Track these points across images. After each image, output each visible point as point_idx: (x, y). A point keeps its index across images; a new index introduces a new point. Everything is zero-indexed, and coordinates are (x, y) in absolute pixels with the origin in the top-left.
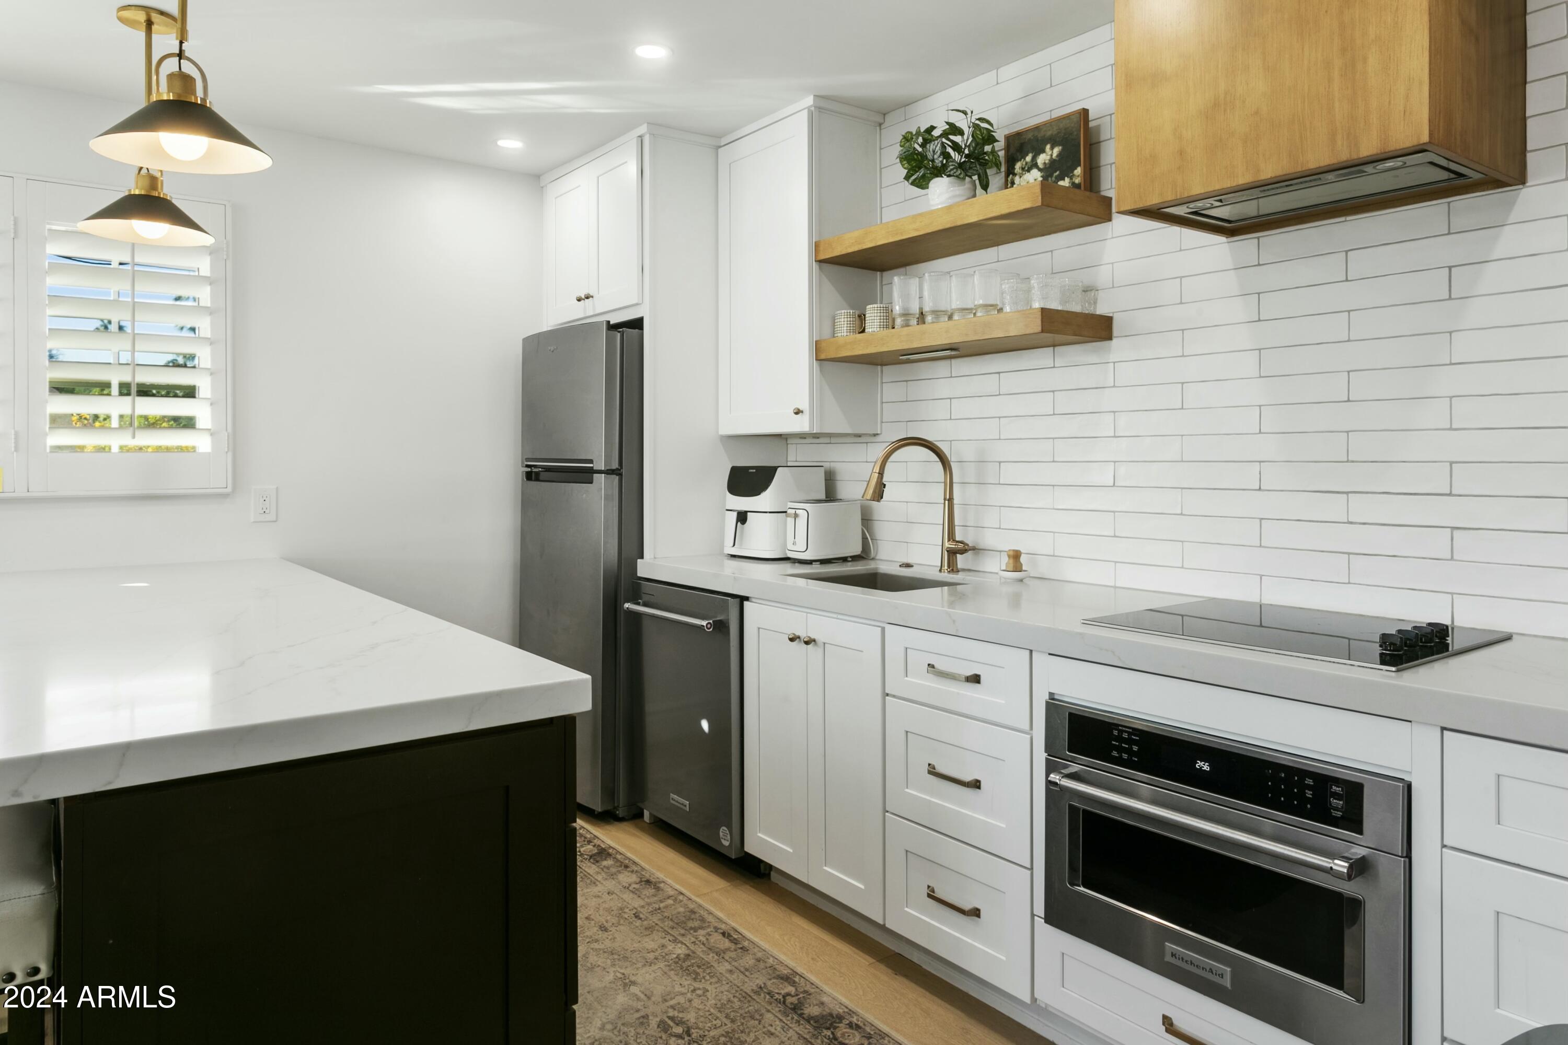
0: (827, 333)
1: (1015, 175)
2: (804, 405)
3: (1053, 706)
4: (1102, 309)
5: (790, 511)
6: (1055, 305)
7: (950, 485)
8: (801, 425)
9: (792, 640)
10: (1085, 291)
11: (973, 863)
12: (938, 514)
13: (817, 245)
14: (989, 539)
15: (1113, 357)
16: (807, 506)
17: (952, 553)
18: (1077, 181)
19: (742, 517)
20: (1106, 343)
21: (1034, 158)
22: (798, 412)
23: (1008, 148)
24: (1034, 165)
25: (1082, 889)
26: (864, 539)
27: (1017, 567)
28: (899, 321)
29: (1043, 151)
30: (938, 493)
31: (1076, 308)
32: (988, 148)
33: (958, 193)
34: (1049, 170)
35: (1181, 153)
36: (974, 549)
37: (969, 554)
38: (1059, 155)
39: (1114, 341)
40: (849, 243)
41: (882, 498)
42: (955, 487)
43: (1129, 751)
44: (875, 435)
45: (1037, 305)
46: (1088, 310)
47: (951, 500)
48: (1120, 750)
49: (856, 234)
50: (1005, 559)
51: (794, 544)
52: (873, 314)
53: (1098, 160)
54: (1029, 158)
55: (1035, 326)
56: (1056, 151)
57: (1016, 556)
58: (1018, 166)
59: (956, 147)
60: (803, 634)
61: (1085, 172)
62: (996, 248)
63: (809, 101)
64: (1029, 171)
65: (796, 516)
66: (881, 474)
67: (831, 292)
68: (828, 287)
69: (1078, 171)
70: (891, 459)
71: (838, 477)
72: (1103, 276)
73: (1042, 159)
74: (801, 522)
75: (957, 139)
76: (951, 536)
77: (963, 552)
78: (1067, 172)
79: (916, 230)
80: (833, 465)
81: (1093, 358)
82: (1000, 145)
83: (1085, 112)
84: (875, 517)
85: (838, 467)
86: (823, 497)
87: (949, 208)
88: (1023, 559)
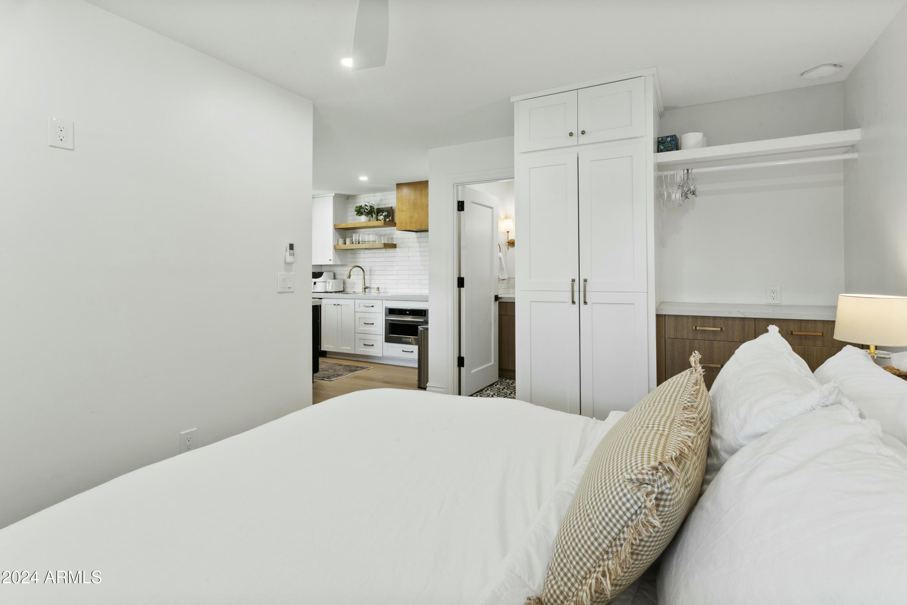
0: (336, 244)
1: (378, 216)
2: (332, 259)
3: (386, 308)
4: (394, 243)
5: (327, 281)
6: (386, 242)
7: (364, 275)
8: (331, 263)
9: (334, 305)
10: (392, 239)
11: (372, 337)
12: (362, 281)
13: (335, 225)
14: (372, 286)
15: (396, 251)
16: (331, 280)
17: (365, 288)
18: (390, 219)
19: (315, 283)
20: (395, 249)
21: (382, 214)
22: (330, 260)
23: (377, 211)
24: (382, 215)
25: (391, 335)
26: (344, 287)
27: (378, 290)
28: (354, 243)
29: (384, 213)
30: (362, 277)
31: (390, 242)
32: (373, 209)
33: (367, 219)
34: (385, 216)
35: (406, 223)
36: (369, 288)
37: (368, 289)
38: (387, 214)
39: (397, 249)
40: (343, 226)
41: (350, 278)
42: (365, 276)
43: (398, 313)
44: (346, 265)
45: (383, 242)
46: (392, 243)
47: (364, 278)
48: (396, 313)
49: (345, 224)
50: (376, 289)
51: (329, 288)
52: (348, 241)
53: (394, 215)
54: (381, 213)
55: (383, 246)
56: (386, 213)
57: (378, 288)
58: (379, 214)
59: (366, 209)
60: (336, 304)
61: (392, 217)
62: (374, 229)
63: (333, 194)
64: (381, 216)
65: (329, 282)
66: (350, 273)
67: (337, 235)
68: (337, 233)
69: (390, 218)
70: (352, 270)
71: (336, 274)
72: (395, 236)
73: (384, 214)
74: (331, 284)
75: (367, 207)
76: (365, 285)
77: (367, 288)
78: (388, 217)
79: (359, 225)
80: (335, 272)
81: (393, 251)
82: (375, 210)
83: (392, 207)
84: (346, 283)
85: (336, 272)
86: (333, 278)
87: (366, 222)
88: (379, 289)
